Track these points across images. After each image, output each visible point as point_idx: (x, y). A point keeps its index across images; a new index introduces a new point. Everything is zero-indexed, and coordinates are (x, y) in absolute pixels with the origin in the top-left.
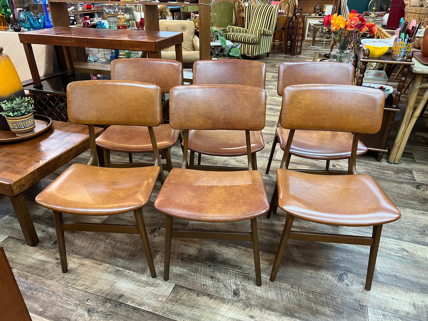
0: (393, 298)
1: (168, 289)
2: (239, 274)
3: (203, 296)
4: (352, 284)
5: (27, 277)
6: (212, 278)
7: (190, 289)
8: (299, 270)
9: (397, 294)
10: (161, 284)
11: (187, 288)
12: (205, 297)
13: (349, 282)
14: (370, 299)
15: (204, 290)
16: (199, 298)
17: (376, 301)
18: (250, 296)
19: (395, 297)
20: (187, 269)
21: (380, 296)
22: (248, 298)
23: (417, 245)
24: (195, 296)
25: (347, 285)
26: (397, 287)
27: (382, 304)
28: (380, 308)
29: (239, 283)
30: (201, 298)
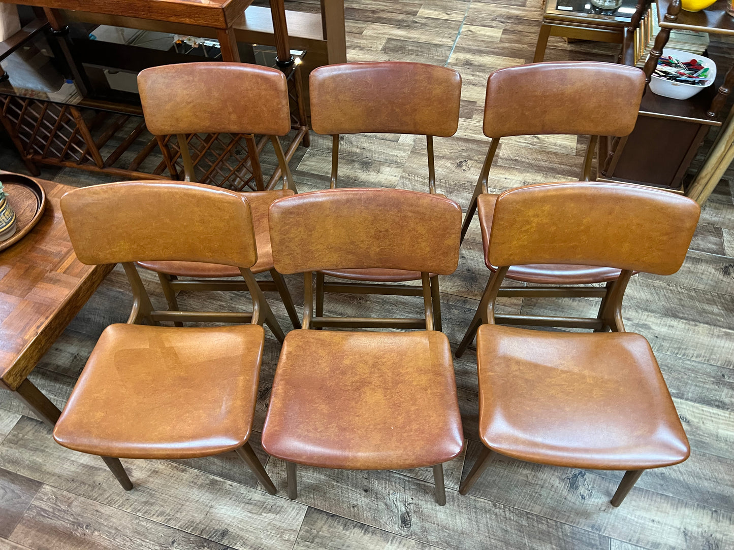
0: (653, 521)
1: (298, 517)
2: (409, 481)
3: (354, 527)
4: (591, 495)
5: (70, 501)
6: (366, 491)
7: (333, 516)
8: (507, 470)
9: (661, 512)
10: (285, 506)
11: (327, 514)
12: (357, 530)
13: (587, 492)
14: (616, 523)
15: (354, 516)
16: (348, 533)
17: (626, 527)
18: (427, 525)
19: (657, 519)
20: (326, 475)
21: (633, 518)
22: (424, 530)
23: (706, 408)
24: (341, 528)
25: (583, 497)
26: (663, 497)
27: (634, 532)
28: (630, 540)
29: (410, 501)
30: (351, 532)
